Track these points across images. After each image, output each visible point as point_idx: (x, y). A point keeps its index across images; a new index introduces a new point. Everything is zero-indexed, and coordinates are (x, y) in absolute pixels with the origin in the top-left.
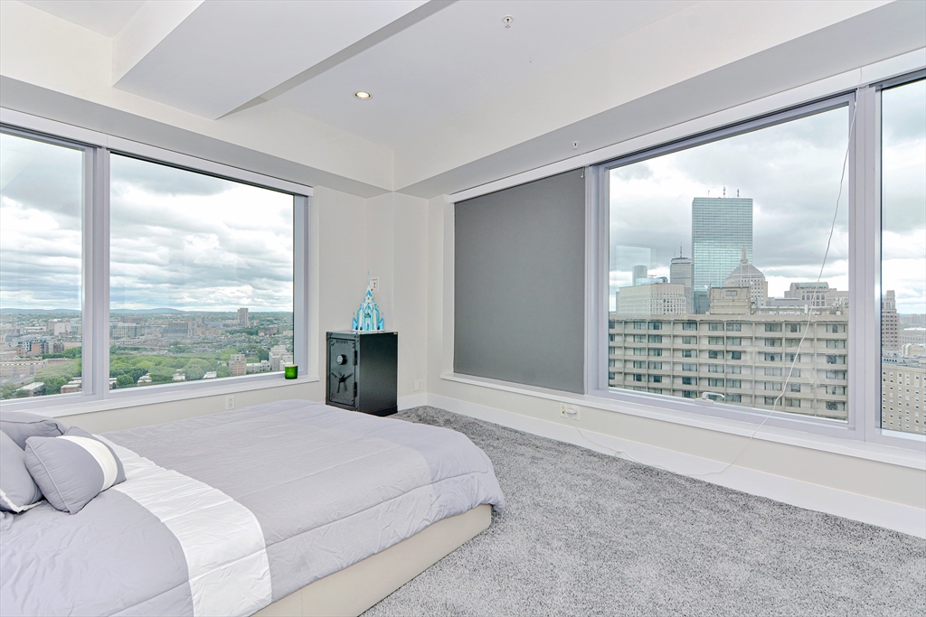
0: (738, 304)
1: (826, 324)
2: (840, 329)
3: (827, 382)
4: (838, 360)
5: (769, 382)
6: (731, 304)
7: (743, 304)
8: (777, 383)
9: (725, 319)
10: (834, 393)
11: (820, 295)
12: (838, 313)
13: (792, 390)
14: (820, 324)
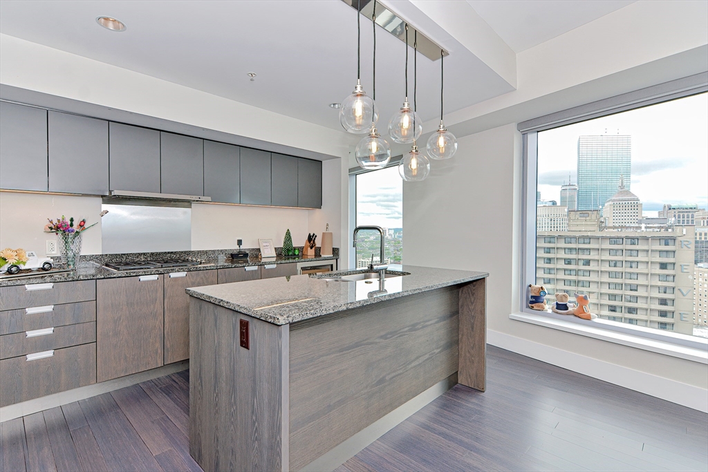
0: (589, 223)
1: (660, 239)
2: (671, 242)
3: (660, 284)
4: (669, 267)
5: (613, 283)
6: (584, 223)
7: (594, 223)
8: (619, 284)
9: (578, 234)
10: (665, 292)
11: (690, 214)
12: (670, 230)
13: (631, 290)
14: (654, 238)
